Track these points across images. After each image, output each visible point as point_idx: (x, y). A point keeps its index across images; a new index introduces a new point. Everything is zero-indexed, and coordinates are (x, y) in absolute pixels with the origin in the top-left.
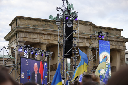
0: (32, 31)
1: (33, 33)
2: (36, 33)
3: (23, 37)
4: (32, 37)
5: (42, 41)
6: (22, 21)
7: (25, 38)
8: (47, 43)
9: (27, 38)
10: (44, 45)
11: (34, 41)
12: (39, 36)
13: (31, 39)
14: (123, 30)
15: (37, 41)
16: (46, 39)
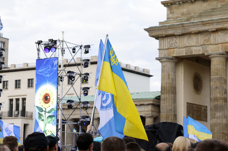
0: (179, 32)
3: (166, 49)
5: (210, 50)
7: (170, 50)
8: (221, 51)
9: (175, 50)
10: (214, 57)
11: (192, 52)
12: (201, 39)
13: (184, 49)
15: (197, 51)
16: (219, 42)
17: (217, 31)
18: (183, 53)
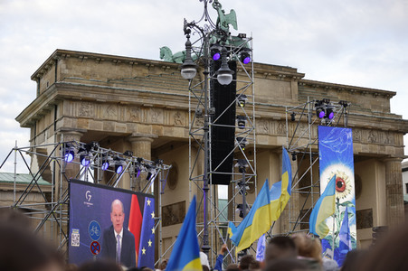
0: (104, 98)
1: (109, 104)
2: (119, 104)
3: (77, 118)
4: (106, 117)
5: (138, 130)
6: (74, 66)
7: (82, 120)
8: (152, 134)
9: (89, 121)
10: (145, 140)
11: (113, 128)
12: (127, 115)
13: (102, 123)
14: (394, 94)
15: (120, 128)
16: (150, 122)
17: (156, 107)
18: (100, 127)
